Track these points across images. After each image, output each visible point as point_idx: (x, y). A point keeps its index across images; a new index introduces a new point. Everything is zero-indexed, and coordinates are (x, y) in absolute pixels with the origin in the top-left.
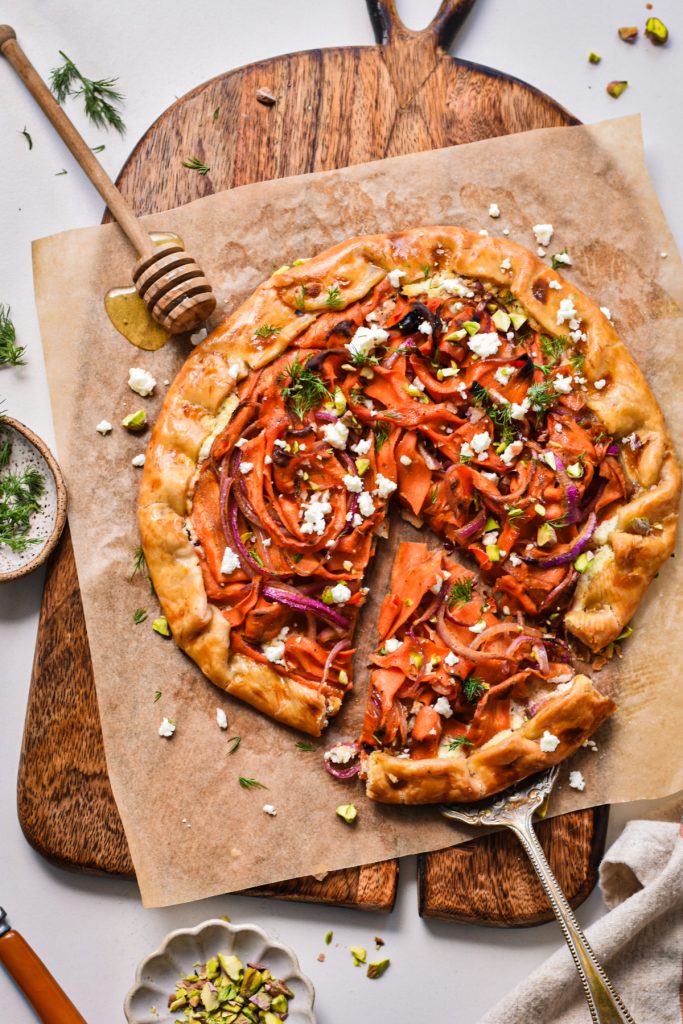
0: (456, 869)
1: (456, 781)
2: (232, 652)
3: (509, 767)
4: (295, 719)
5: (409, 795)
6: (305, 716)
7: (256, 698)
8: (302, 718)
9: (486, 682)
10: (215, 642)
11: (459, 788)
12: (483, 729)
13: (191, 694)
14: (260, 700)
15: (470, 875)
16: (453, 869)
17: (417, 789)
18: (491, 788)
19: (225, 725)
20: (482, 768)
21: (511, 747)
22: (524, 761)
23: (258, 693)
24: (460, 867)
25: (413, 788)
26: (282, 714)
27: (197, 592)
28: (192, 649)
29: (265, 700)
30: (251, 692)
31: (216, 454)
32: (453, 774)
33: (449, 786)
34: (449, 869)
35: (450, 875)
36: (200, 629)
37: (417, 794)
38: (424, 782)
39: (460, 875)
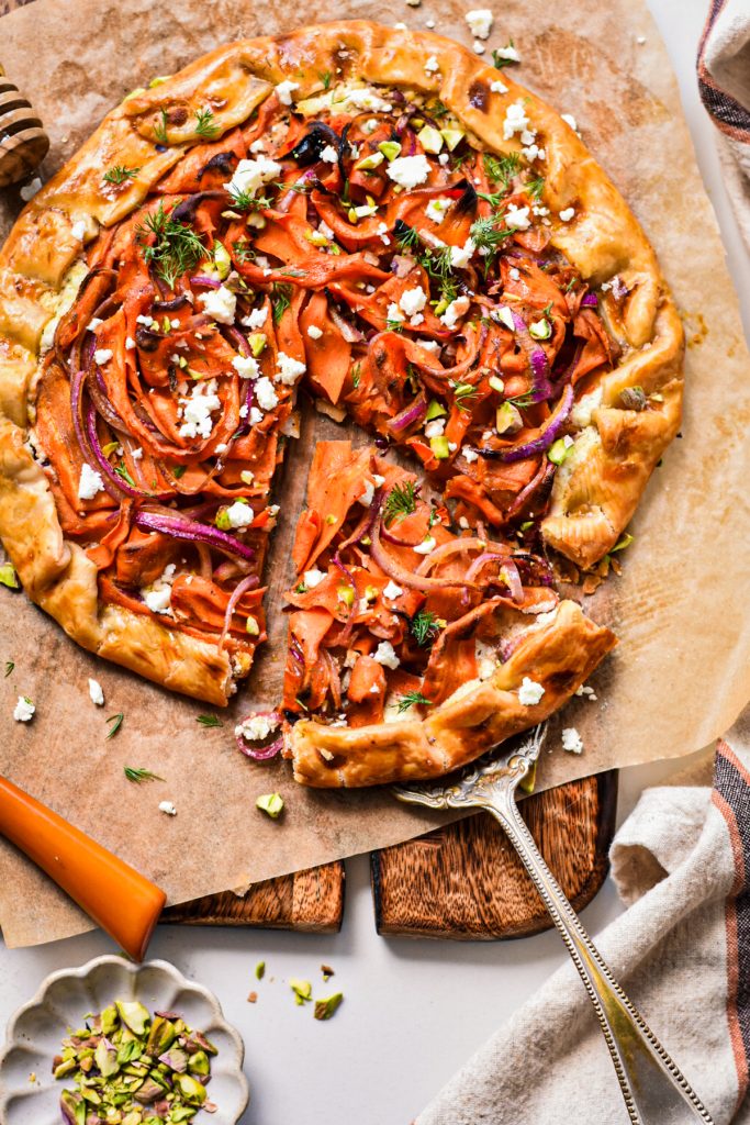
0: (420, 868)
1: (410, 752)
2: (102, 603)
3: (480, 728)
4: (192, 685)
5: (349, 775)
6: (205, 681)
7: (138, 661)
8: (201, 684)
9: (441, 618)
10: (77, 591)
11: (415, 760)
12: (441, 680)
13: (53, 663)
14: (144, 664)
15: (439, 874)
16: (417, 869)
17: (359, 766)
18: (457, 758)
19: (101, 701)
20: (445, 733)
21: (480, 703)
22: (499, 719)
23: (140, 655)
24: (425, 866)
25: (354, 766)
26: (174, 679)
27: (49, 526)
28: (47, 603)
29: (150, 663)
30: (131, 655)
31: (62, 342)
32: (405, 743)
33: (401, 760)
34: (412, 869)
35: (413, 877)
36: (57, 576)
37: (360, 773)
38: (368, 757)
39: (427, 876)
